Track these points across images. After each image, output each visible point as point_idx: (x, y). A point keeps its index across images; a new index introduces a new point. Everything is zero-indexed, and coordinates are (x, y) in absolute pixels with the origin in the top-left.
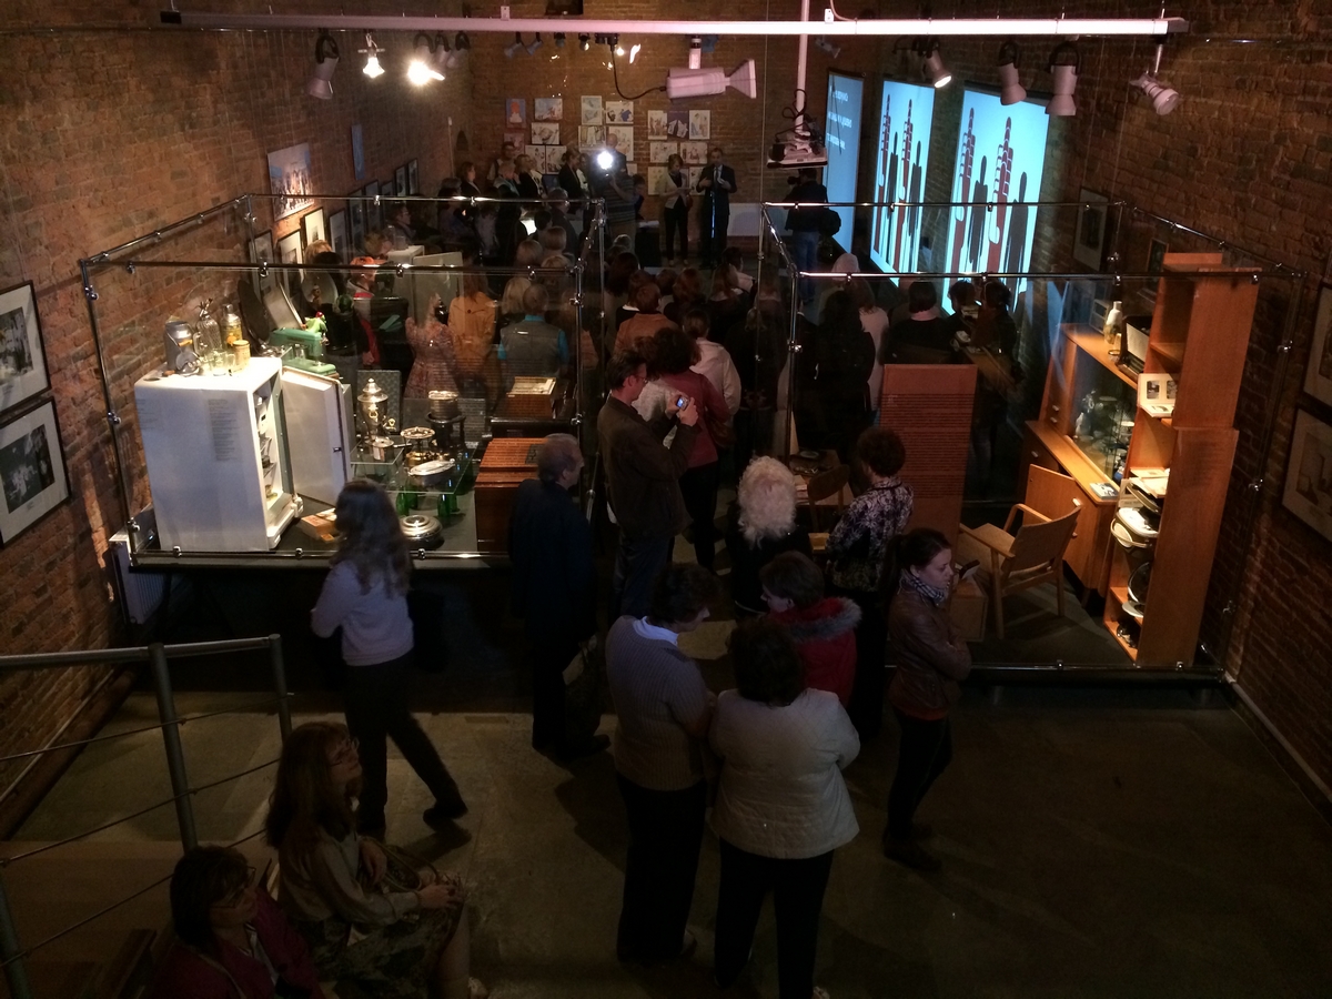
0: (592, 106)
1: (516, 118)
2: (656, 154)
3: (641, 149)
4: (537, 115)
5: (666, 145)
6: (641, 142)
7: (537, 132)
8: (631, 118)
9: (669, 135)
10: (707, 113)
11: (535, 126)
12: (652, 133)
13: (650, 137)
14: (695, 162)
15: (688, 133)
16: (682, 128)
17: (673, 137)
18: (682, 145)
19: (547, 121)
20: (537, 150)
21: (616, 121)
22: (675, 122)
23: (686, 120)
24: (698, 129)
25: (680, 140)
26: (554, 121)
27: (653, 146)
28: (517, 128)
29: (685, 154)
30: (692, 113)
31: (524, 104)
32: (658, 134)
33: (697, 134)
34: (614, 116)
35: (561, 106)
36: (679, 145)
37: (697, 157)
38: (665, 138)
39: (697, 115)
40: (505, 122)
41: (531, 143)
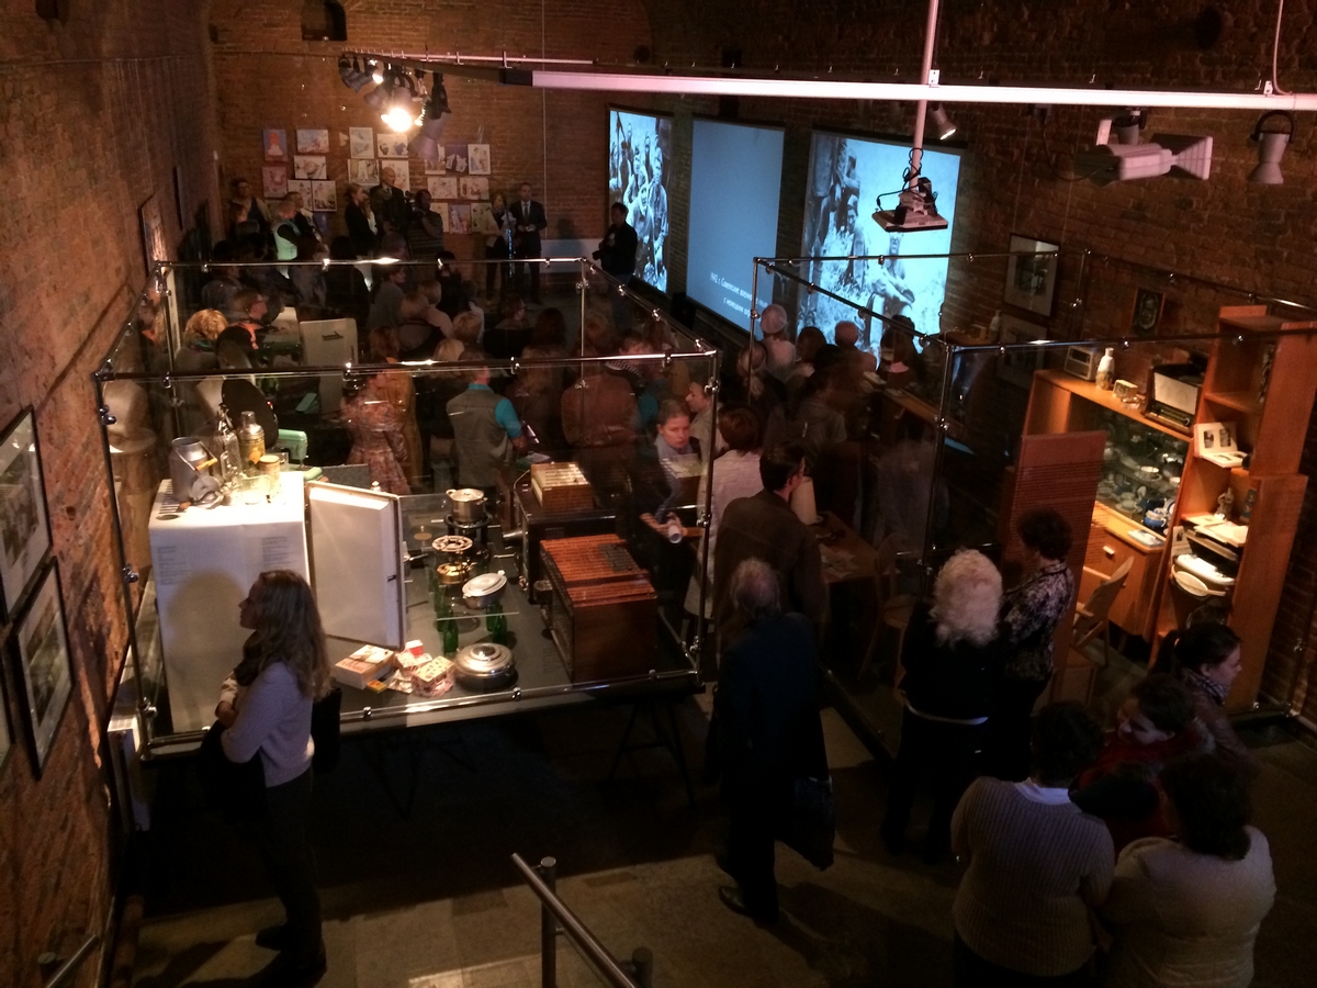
0: (362, 138)
1: (275, 150)
2: (434, 189)
3: (417, 184)
4: (300, 147)
5: (446, 180)
6: (418, 177)
7: (302, 165)
8: (405, 151)
9: (447, 170)
10: (486, 147)
11: (297, 159)
12: (430, 167)
13: (427, 172)
14: (476, 197)
15: (467, 167)
16: (461, 162)
17: (452, 171)
18: (462, 180)
19: (312, 154)
20: (302, 185)
21: (389, 155)
22: (453, 157)
23: (465, 154)
24: (478, 164)
25: (459, 175)
26: (320, 154)
27: (431, 181)
28: (277, 162)
29: (465, 189)
30: (471, 148)
31: (285, 135)
32: (435, 169)
33: (477, 169)
34: (387, 149)
35: (327, 138)
36: (458, 180)
37: (478, 193)
38: (443, 172)
39: (476, 150)
40: (263, 154)
41: (293, 178)
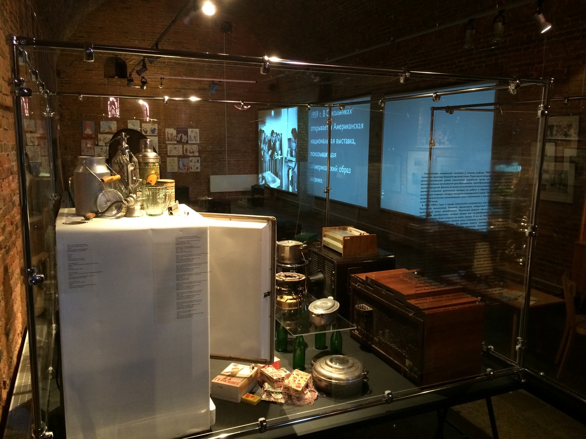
0: (134, 126)
1: (88, 131)
2: (171, 151)
3: (162, 148)
4: (101, 130)
5: (176, 146)
6: (162, 145)
7: (102, 139)
8: (156, 132)
9: (177, 141)
10: (197, 130)
11: (100, 136)
12: (168, 140)
14: (192, 155)
15: (188, 140)
16: (184, 137)
17: (180, 142)
18: (185, 146)
19: (108, 133)
21: (148, 134)
22: (180, 135)
23: (186, 134)
24: (193, 138)
25: (183, 144)
26: (112, 133)
27: (169, 147)
28: (89, 137)
29: (186, 151)
30: (190, 130)
31: (94, 124)
32: (171, 141)
33: (193, 141)
34: (147, 131)
35: (116, 125)
37: (193, 152)
40: (82, 133)
41: (97, 145)
